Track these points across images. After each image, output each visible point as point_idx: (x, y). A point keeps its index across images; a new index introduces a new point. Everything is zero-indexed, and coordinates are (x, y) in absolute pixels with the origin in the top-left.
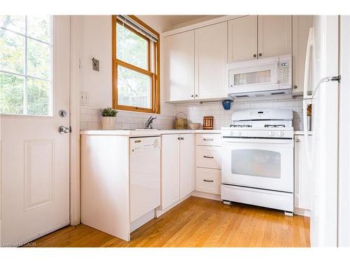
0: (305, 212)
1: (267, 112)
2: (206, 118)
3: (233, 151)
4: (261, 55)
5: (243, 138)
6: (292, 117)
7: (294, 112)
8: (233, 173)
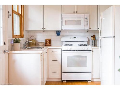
0: (95, 79)
1: (77, 38)
2: (47, 40)
3: (68, 57)
4: (76, 12)
5: (72, 50)
6: (87, 40)
7: (88, 38)
8: (68, 67)
